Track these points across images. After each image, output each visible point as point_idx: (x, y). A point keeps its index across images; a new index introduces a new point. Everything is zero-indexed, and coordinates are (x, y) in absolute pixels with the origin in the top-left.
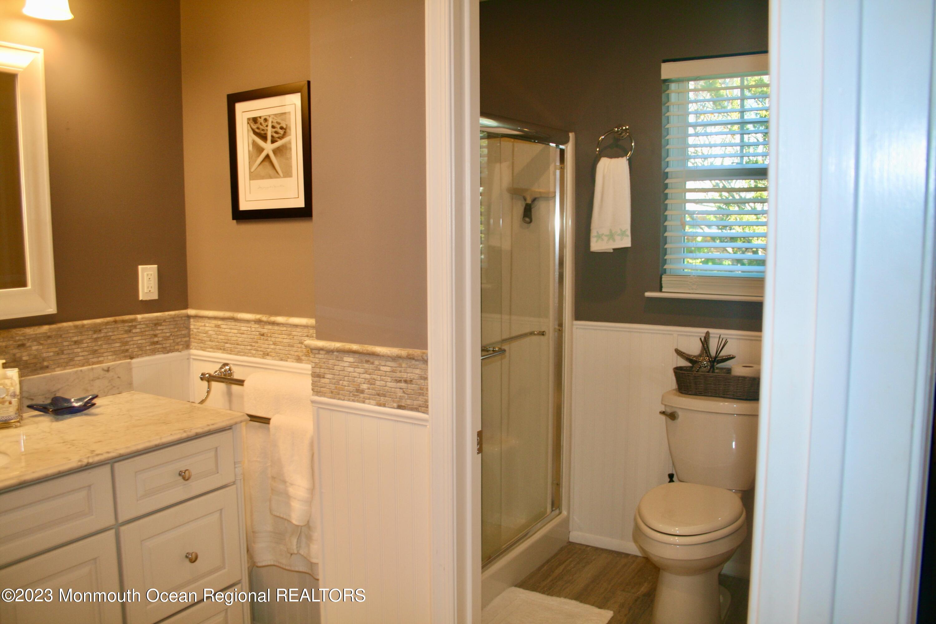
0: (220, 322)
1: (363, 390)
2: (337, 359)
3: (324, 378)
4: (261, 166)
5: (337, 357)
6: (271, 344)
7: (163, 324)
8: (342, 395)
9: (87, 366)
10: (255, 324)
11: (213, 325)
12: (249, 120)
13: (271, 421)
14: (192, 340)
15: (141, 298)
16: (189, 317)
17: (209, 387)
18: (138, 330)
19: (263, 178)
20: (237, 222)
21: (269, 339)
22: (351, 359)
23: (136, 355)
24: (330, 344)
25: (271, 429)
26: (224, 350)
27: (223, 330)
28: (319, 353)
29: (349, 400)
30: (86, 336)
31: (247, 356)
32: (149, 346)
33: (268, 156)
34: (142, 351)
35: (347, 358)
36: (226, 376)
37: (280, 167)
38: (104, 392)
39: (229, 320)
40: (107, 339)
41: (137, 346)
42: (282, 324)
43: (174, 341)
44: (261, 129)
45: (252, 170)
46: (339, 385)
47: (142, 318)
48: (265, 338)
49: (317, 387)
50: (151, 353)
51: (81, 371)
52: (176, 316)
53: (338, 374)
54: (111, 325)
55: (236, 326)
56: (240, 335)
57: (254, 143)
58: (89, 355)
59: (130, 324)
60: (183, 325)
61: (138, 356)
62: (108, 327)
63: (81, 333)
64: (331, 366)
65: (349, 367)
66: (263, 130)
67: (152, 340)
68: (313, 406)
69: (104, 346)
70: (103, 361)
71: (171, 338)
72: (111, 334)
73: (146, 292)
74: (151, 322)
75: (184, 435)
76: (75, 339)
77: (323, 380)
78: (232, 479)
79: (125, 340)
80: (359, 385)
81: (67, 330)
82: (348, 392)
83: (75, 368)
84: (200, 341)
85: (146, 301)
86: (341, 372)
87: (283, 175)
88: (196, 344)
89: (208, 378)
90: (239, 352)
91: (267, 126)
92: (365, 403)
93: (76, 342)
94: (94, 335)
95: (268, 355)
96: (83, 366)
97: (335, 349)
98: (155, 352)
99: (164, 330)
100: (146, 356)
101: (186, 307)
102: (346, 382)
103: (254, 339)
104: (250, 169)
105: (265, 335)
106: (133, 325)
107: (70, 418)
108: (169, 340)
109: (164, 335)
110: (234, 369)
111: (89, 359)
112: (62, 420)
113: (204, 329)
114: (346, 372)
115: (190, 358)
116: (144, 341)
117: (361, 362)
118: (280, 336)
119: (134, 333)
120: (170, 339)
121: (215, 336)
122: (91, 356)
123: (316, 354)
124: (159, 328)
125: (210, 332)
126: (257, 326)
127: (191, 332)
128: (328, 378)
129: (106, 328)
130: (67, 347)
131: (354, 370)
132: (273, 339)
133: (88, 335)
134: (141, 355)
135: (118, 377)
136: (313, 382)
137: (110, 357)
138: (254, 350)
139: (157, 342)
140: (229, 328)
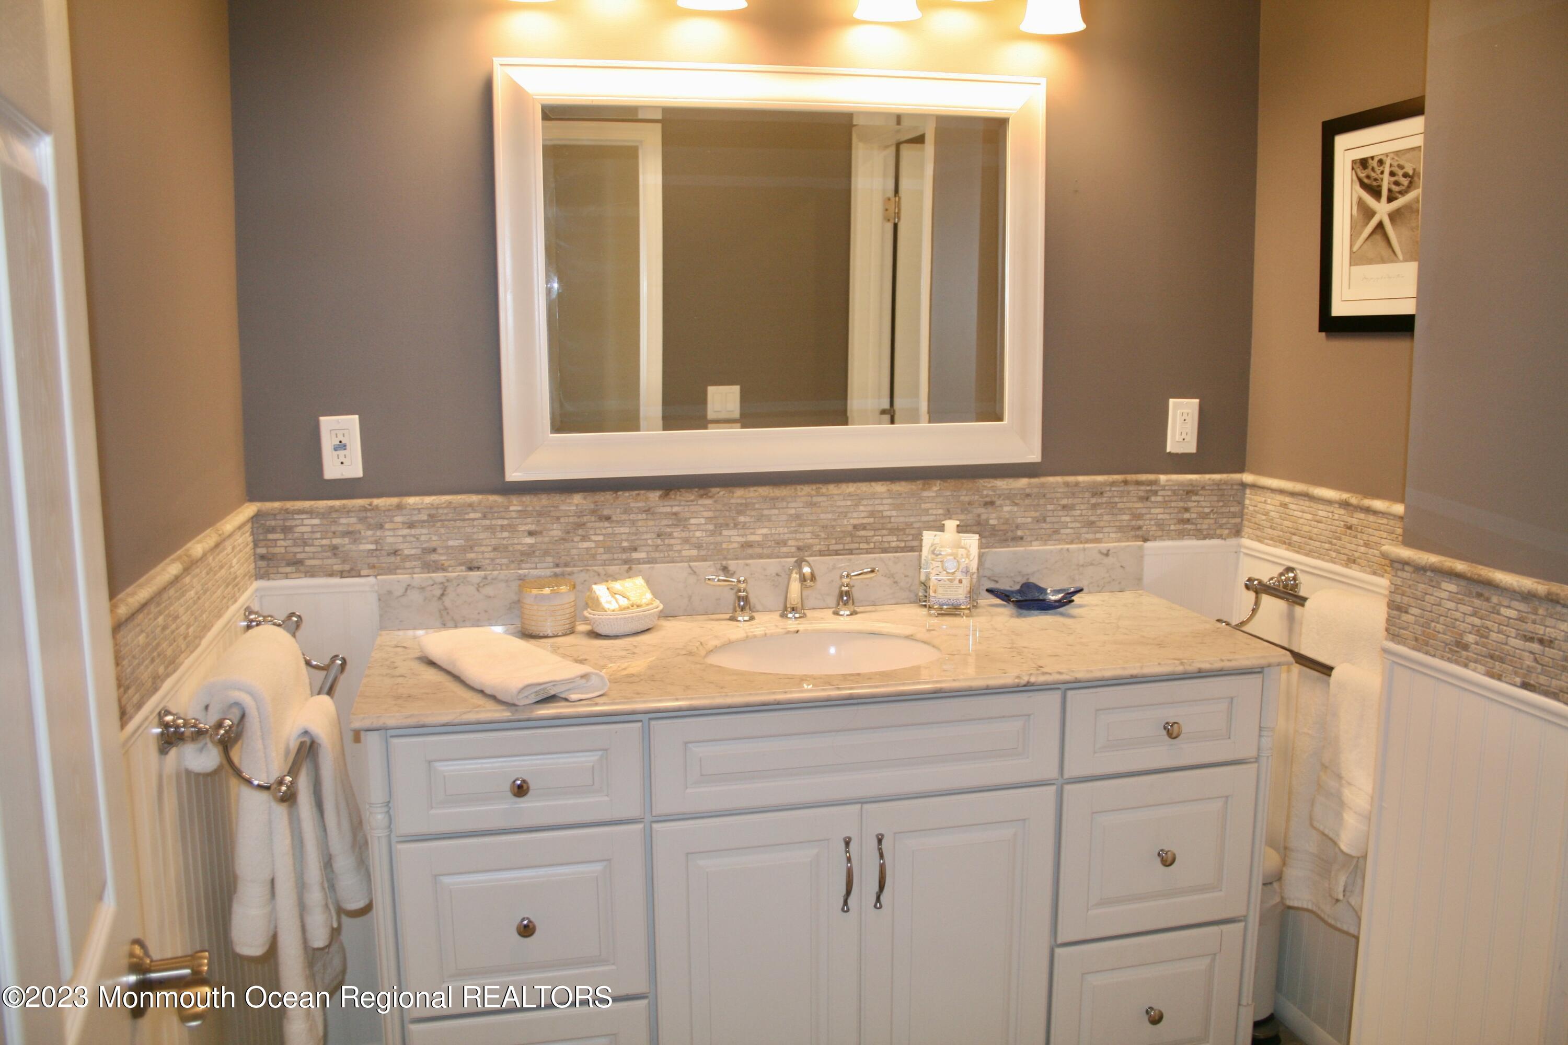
0: (1287, 499)
1: (1467, 645)
2: (1431, 584)
3: (1406, 612)
4: (1369, 243)
5: (1432, 581)
6: (1362, 544)
7: (1201, 492)
8: (1432, 646)
9: (1077, 543)
10: (1340, 507)
11: (1278, 503)
12: (1355, 163)
13: (1334, 673)
14: (1245, 523)
15: (1168, 450)
16: (1244, 486)
17: (1257, 603)
18: (1159, 499)
19: (1370, 262)
20: (1327, 336)
21: (1359, 535)
22: (1453, 588)
23: (1153, 536)
24: (1420, 556)
25: (1331, 686)
26: (1290, 544)
27: (1291, 513)
28: (1403, 570)
29: (1442, 658)
30: (1081, 499)
31: (1323, 560)
32: (1175, 524)
33: (1380, 225)
34: (1163, 532)
35: (1447, 584)
36: (1287, 589)
37: (1400, 243)
38: (1098, 586)
39: (1300, 497)
40: (1112, 505)
41: (1155, 523)
42: (1381, 512)
43: (1216, 520)
44: (1372, 179)
45: (1355, 249)
46: (1429, 629)
47: (1167, 481)
48: (1353, 533)
49: (1395, 626)
50: (1176, 536)
51: (1068, 550)
52: (1223, 482)
53: (1429, 609)
54: (1119, 486)
55: (1311, 507)
56: (1316, 523)
57: (1361, 203)
58: (1081, 527)
59: (1148, 488)
60: (1233, 498)
61: (1155, 538)
62: (1113, 489)
63: (1073, 495)
64: (1420, 594)
65: (1448, 600)
66: (1376, 180)
67: (1180, 516)
68: (1385, 658)
69: (1106, 518)
70: (1102, 539)
71: (1212, 516)
72: (1117, 500)
73: (1177, 440)
74: (1180, 488)
75: (1180, 669)
76: (1065, 502)
77: (1405, 617)
78: (1251, 752)
79: (1139, 511)
80: (1461, 634)
81: (1054, 488)
82: (1442, 644)
83: (1059, 544)
84: (1256, 526)
85: (1177, 454)
86: (1434, 606)
87: (1404, 257)
88: (1250, 531)
89: (1258, 588)
90: (1312, 551)
91: (1382, 173)
92: (1468, 668)
93: (1064, 507)
94: (1091, 499)
95: (1354, 562)
96: (1072, 542)
97: (1428, 566)
98: (1184, 536)
99: (1202, 504)
100: (1169, 539)
101: (1241, 470)
102: (1442, 626)
103: (1336, 533)
104: (1351, 246)
105: (1353, 529)
106: (1152, 490)
107: (1036, 616)
108: (1207, 518)
109: (1201, 509)
110: (1302, 578)
111: (1081, 534)
112: (1025, 616)
113: (1263, 507)
114: (1443, 609)
115: (1240, 552)
116: (1167, 517)
117: (1469, 594)
118: (1376, 533)
119: (1152, 502)
120: (1210, 518)
121: (1279, 521)
122: (1084, 530)
123: (1398, 570)
124: (1194, 498)
125: (1272, 514)
126: (1342, 512)
127: (1246, 511)
128: (1413, 615)
129: (1110, 491)
130: (1051, 512)
131: (1457, 607)
132: (1365, 537)
133: (1082, 498)
134: (1161, 538)
135: (1122, 567)
136: (1389, 616)
137: (1112, 535)
138: (1334, 551)
139: (1188, 520)
140: (1300, 510)
